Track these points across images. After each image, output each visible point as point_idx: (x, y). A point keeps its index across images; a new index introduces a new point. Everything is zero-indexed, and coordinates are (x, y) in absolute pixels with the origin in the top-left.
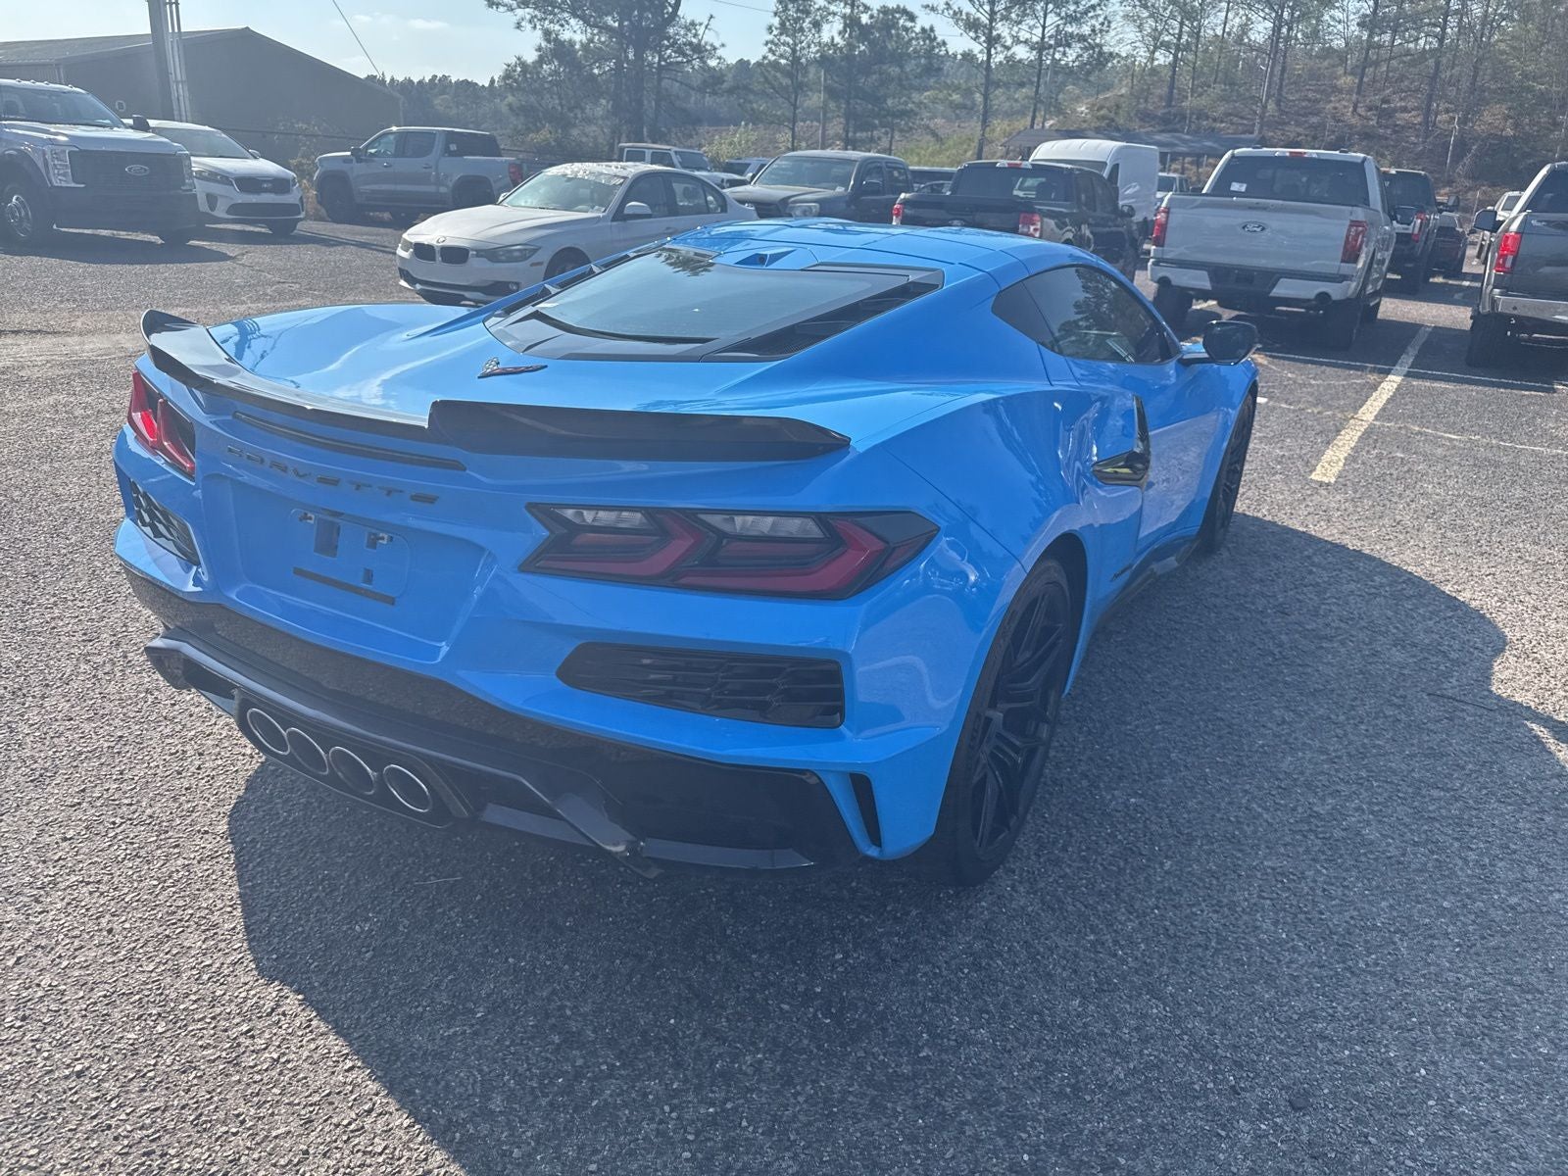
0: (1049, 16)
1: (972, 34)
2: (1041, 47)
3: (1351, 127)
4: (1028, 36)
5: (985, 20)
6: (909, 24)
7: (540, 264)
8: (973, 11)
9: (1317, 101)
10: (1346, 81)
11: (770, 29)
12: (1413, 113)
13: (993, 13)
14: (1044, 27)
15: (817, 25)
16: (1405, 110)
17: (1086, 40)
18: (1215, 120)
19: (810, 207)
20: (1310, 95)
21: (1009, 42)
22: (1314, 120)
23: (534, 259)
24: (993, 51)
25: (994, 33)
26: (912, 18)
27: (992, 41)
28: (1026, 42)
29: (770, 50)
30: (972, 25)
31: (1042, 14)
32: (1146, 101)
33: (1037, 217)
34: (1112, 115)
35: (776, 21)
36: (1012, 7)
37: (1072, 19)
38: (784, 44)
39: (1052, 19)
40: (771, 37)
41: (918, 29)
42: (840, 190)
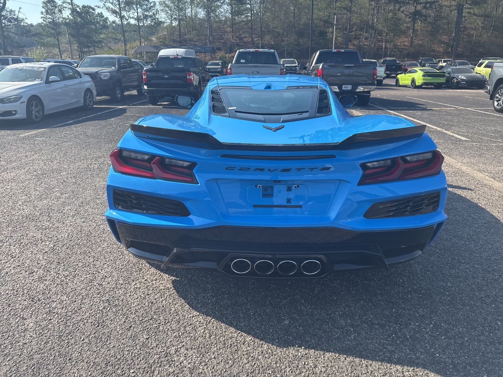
0: (138, 9)
1: (114, 15)
2: (138, 19)
3: (233, 43)
4: (133, 16)
5: (118, 10)
6: (93, 12)
7: (24, 102)
8: (113, 7)
9: (222, 35)
10: (229, 29)
11: (42, 13)
12: (248, 38)
13: (120, 8)
14: (138, 13)
15: (60, 11)
16: (245, 37)
17: (152, 17)
18: (195, 42)
19: (107, 74)
20: (220, 34)
21: (127, 18)
22: (223, 41)
23: (21, 100)
24: (123, 21)
25: (122, 15)
26: (94, 9)
27: (122, 18)
28: (133, 18)
29: (44, 20)
30: (114, 12)
31: (136, 9)
32: (173, 36)
33: (192, 73)
34: (164, 41)
35: (44, 10)
36: (126, 6)
37: (146, 10)
38: (49, 18)
39: (139, 10)
40: (43, 16)
41: (97, 13)
42: (113, 68)
